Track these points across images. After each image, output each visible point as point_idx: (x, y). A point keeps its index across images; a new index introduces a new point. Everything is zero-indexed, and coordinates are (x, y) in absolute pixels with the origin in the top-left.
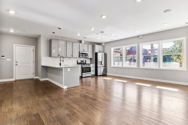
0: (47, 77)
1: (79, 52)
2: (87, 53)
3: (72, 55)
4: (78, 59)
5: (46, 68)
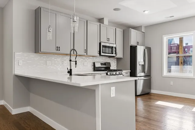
0: (28, 104)
1: (100, 44)
2: (114, 46)
3: (86, 49)
4: (95, 60)
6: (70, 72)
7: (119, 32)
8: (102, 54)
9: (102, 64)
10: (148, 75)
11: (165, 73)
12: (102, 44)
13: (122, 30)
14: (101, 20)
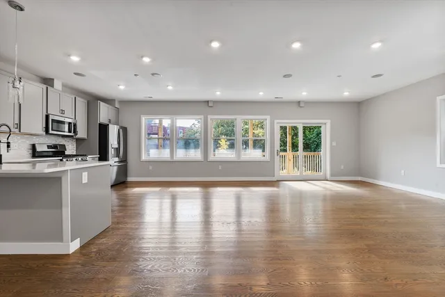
1: (47, 117)
3: (17, 122)
7: (81, 104)
8: (51, 132)
9: (49, 147)
10: (124, 160)
11: (144, 157)
12: (51, 117)
13: (86, 101)
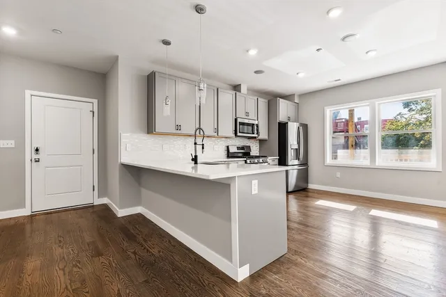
0: (138, 203)
1: (236, 120)
2: (256, 122)
3: (216, 127)
4: (229, 142)
5: (136, 173)
6: (195, 160)
7: (263, 103)
8: (239, 134)
9: (238, 148)
10: (305, 164)
11: (329, 160)
12: (239, 120)
13: (267, 101)
14: (236, 88)
